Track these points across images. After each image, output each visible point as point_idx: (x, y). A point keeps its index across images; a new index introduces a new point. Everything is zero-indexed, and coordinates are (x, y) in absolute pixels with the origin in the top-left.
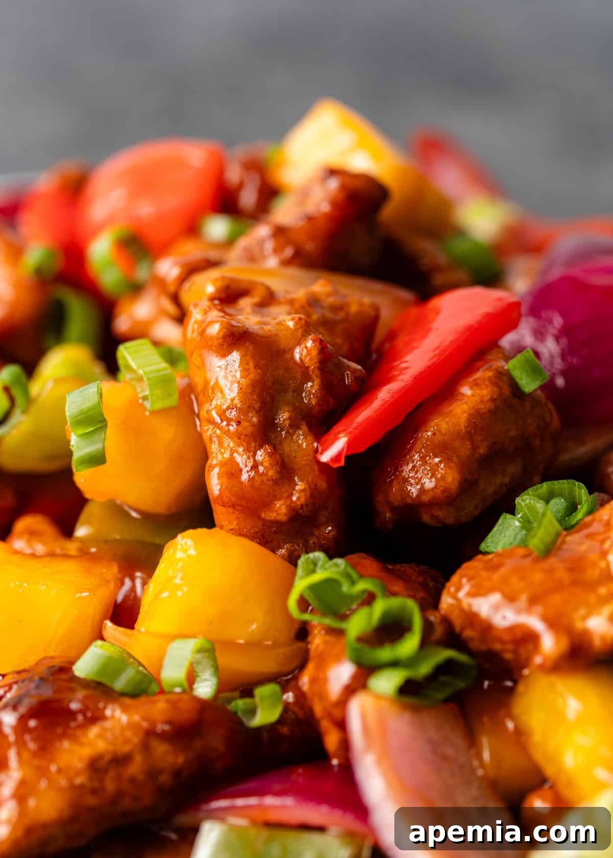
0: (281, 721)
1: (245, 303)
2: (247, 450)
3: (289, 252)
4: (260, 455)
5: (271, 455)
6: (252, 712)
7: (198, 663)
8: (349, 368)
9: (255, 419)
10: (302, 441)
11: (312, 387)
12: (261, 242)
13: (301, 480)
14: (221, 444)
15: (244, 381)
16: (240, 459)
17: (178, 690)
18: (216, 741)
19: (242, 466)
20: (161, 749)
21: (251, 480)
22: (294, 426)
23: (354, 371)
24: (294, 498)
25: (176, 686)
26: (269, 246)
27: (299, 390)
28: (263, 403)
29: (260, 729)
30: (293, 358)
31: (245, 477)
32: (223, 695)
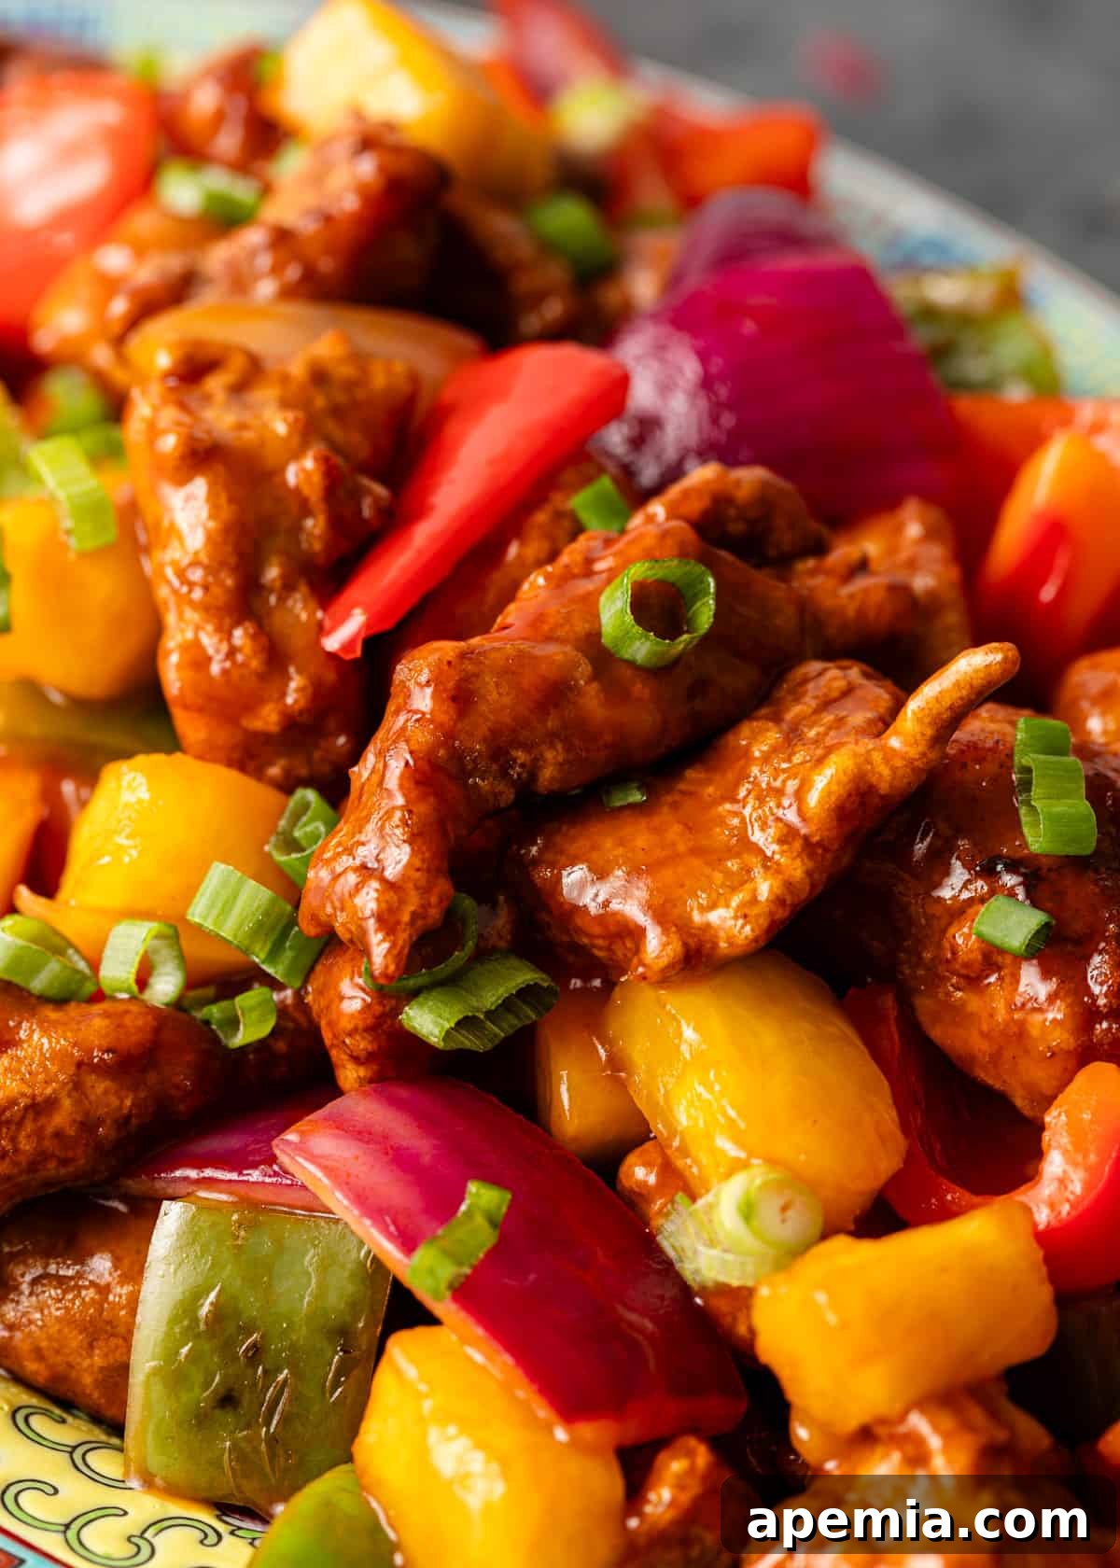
0: (275, 1033)
1: (216, 384)
2: (219, 629)
3: (293, 272)
4: (239, 635)
5: (254, 637)
6: (233, 1023)
7: (156, 951)
8: (369, 492)
9: (229, 582)
10: (300, 609)
11: (315, 526)
12: (253, 254)
13: (299, 671)
14: (181, 616)
15: (211, 524)
16: (209, 641)
17: (125, 996)
18: (179, 1075)
19: (211, 651)
20: (99, 1087)
21: (225, 672)
22: (288, 587)
23: (377, 499)
24: (290, 700)
25: (120, 991)
26: (264, 261)
27: (297, 528)
28: (241, 555)
29: (243, 1049)
30: (284, 483)
31: (215, 669)
32: (192, 994)
